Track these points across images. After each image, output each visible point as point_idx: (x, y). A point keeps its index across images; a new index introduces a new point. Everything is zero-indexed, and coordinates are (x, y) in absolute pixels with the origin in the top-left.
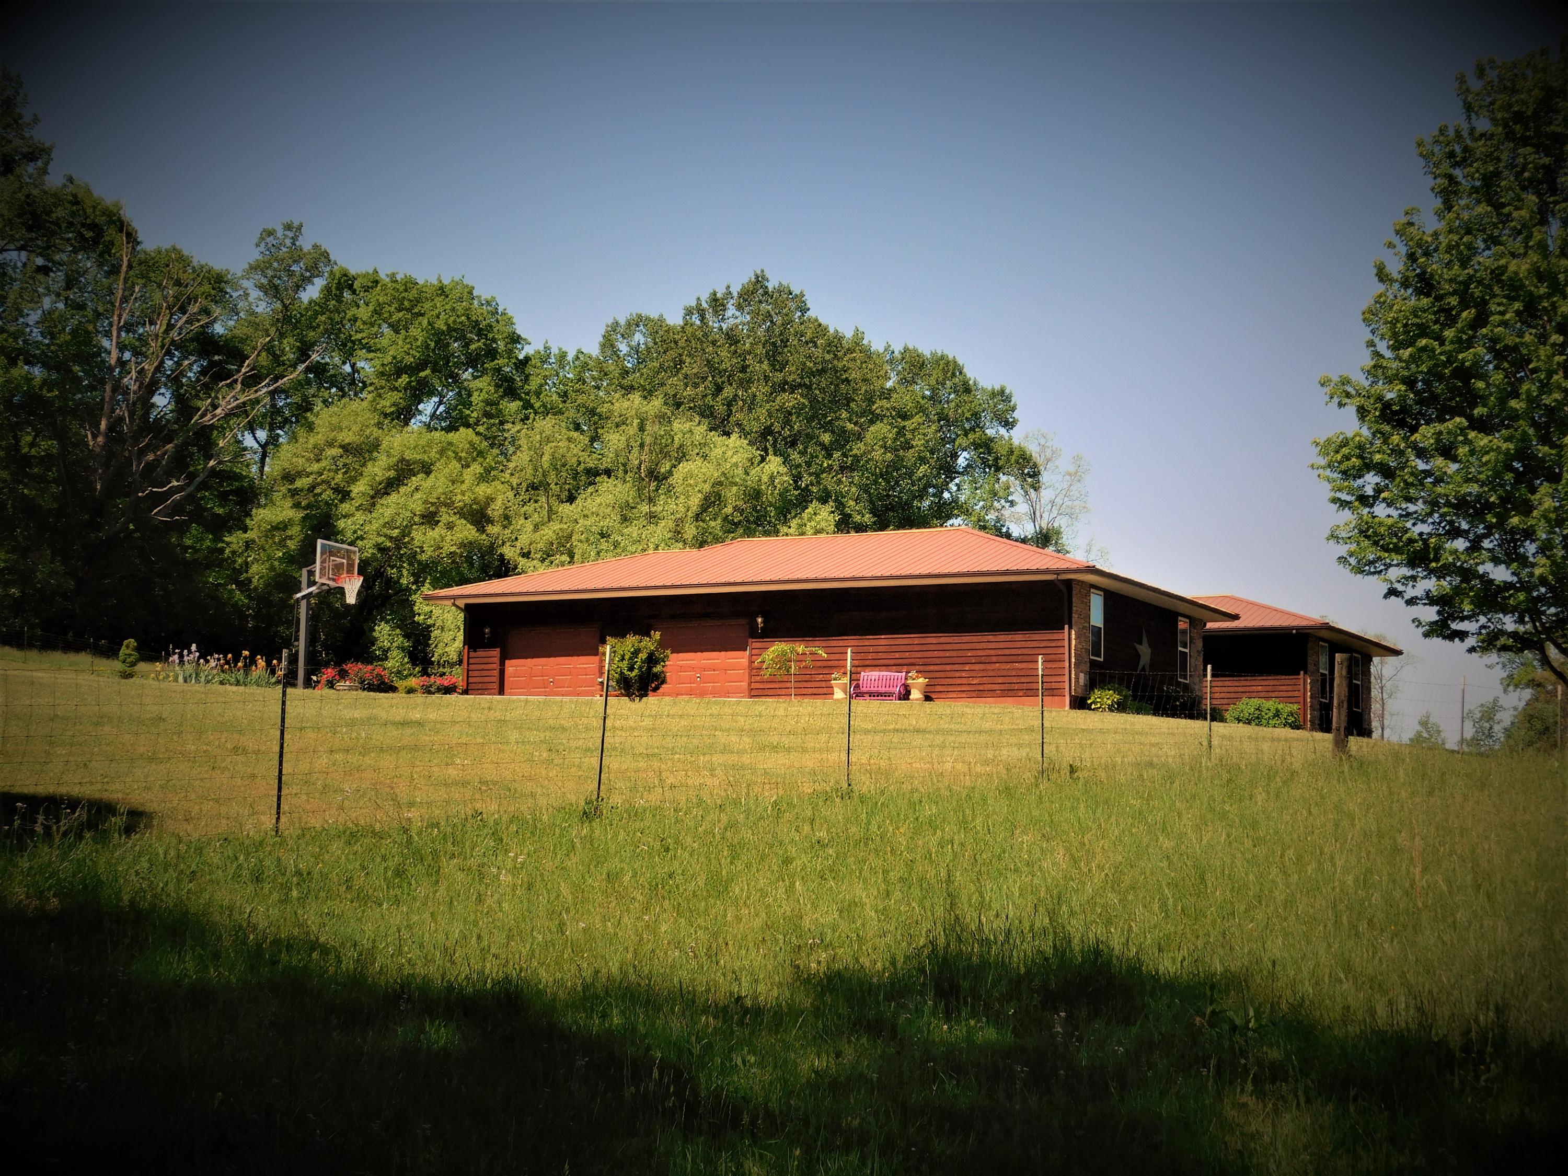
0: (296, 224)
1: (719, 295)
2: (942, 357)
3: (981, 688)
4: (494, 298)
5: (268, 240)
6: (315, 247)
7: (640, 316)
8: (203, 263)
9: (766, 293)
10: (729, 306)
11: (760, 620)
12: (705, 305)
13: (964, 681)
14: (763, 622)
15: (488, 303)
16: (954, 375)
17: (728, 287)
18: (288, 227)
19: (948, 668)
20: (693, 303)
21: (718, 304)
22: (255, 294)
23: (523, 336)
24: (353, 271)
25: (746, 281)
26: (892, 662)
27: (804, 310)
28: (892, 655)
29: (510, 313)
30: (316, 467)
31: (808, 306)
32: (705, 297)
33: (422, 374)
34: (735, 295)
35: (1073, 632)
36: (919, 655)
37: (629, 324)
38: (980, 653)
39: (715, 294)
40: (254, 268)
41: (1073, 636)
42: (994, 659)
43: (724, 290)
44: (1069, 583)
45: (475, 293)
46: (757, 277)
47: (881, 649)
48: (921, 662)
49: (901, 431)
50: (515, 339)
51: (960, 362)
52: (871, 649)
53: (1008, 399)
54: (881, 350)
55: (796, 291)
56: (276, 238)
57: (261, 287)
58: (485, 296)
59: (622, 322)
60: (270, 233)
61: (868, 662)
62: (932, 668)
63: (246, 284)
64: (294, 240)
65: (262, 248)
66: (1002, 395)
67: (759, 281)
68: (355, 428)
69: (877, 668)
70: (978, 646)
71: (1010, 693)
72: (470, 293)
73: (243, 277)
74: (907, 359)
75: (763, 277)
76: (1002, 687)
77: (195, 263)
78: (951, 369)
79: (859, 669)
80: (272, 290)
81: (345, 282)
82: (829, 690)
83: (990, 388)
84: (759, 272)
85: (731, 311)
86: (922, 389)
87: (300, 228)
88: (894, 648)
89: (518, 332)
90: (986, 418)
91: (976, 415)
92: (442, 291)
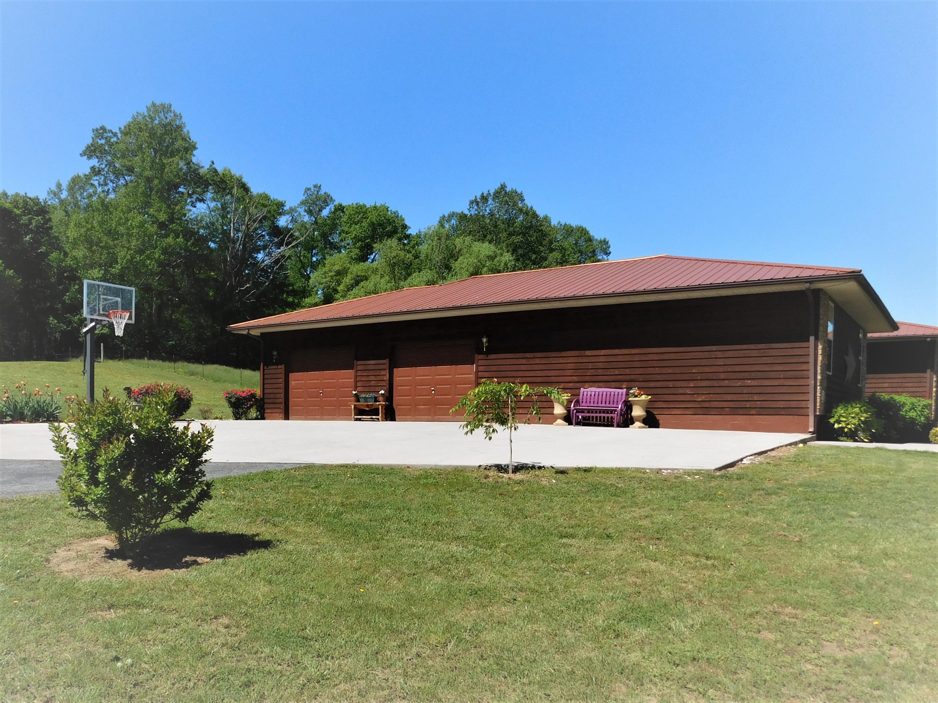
0: (319, 185)
1: (485, 195)
2: (580, 227)
3: (707, 405)
4: (397, 211)
5: (308, 192)
6: (325, 193)
7: (453, 212)
8: (275, 198)
9: (506, 193)
10: (489, 199)
11: (485, 340)
12: (479, 200)
13: (688, 398)
14: (488, 342)
15: (395, 213)
16: (585, 234)
17: (489, 191)
18: (315, 186)
19: (670, 384)
20: (474, 199)
21: (484, 199)
22: (303, 213)
23: (408, 225)
24: (344, 205)
25: (497, 188)
26: (612, 378)
27: (523, 200)
28: (612, 372)
29: (403, 216)
30: (325, 280)
31: (525, 198)
32: (479, 196)
33: (367, 241)
34: (492, 194)
35: (820, 347)
36: (640, 371)
37: (449, 216)
38: (706, 369)
39: (483, 194)
40: (303, 203)
41: (820, 352)
42: (723, 376)
43: (487, 193)
44: (817, 293)
45: (389, 209)
46: (502, 185)
47: (600, 365)
48: (641, 378)
49: (564, 256)
50: (405, 227)
51: (588, 229)
52: (590, 366)
53: (607, 243)
54: (556, 224)
55: (519, 191)
56: (311, 191)
57: (305, 211)
58: (394, 210)
59: (447, 216)
60: (309, 189)
61: (587, 378)
62: (653, 384)
63: (299, 209)
64: (318, 192)
65: (306, 196)
66: (605, 242)
67: (503, 187)
68: (340, 264)
69: (597, 384)
70: (704, 362)
71: (740, 411)
72: (387, 209)
73: (298, 207)
74: (566, 228)
75: (504, 185)
76: (732, 405)
77: (272, 199)
78: (583, 232)
79: (578, 385)
80: (310, 212)
81: (340, 208)
82: (549, 404)
83: (599, 239)
84: (503, 184)
85: (490, 201)
86: (572, 240)
87: (320, 187)
88: (614, 365)
89: (406, 223)
90: (598, 251)
91: (594, 251)
92: (375, 208)
